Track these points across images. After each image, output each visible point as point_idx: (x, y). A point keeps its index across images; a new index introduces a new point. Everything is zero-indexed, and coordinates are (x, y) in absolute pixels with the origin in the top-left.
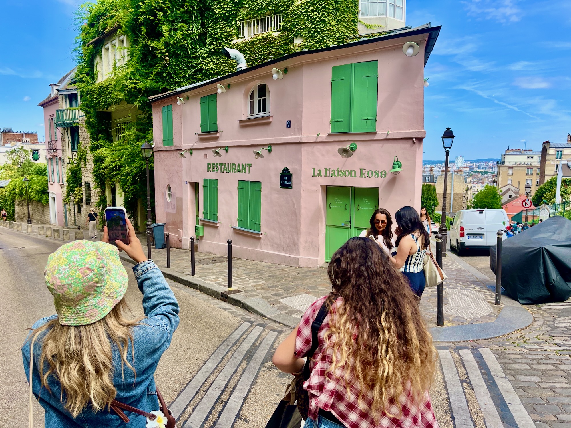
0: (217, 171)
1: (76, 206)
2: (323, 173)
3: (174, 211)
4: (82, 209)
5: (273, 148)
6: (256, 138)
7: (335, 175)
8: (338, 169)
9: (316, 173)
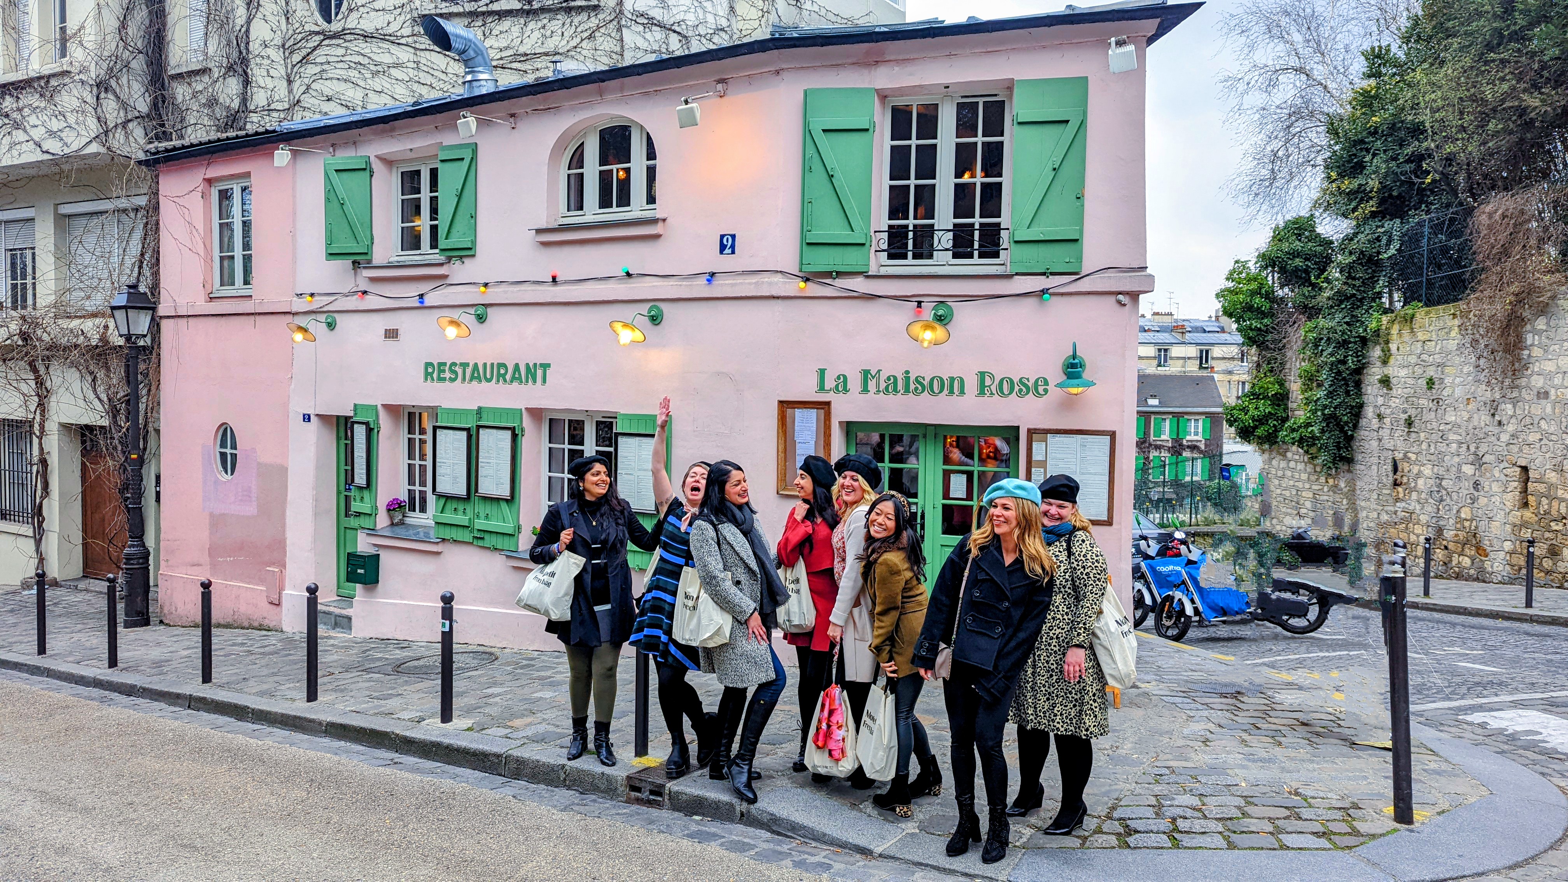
3: (251, 509)
5: (665, 308)
7: (895, 390)
8: (907, 372)
9: (830, 383)
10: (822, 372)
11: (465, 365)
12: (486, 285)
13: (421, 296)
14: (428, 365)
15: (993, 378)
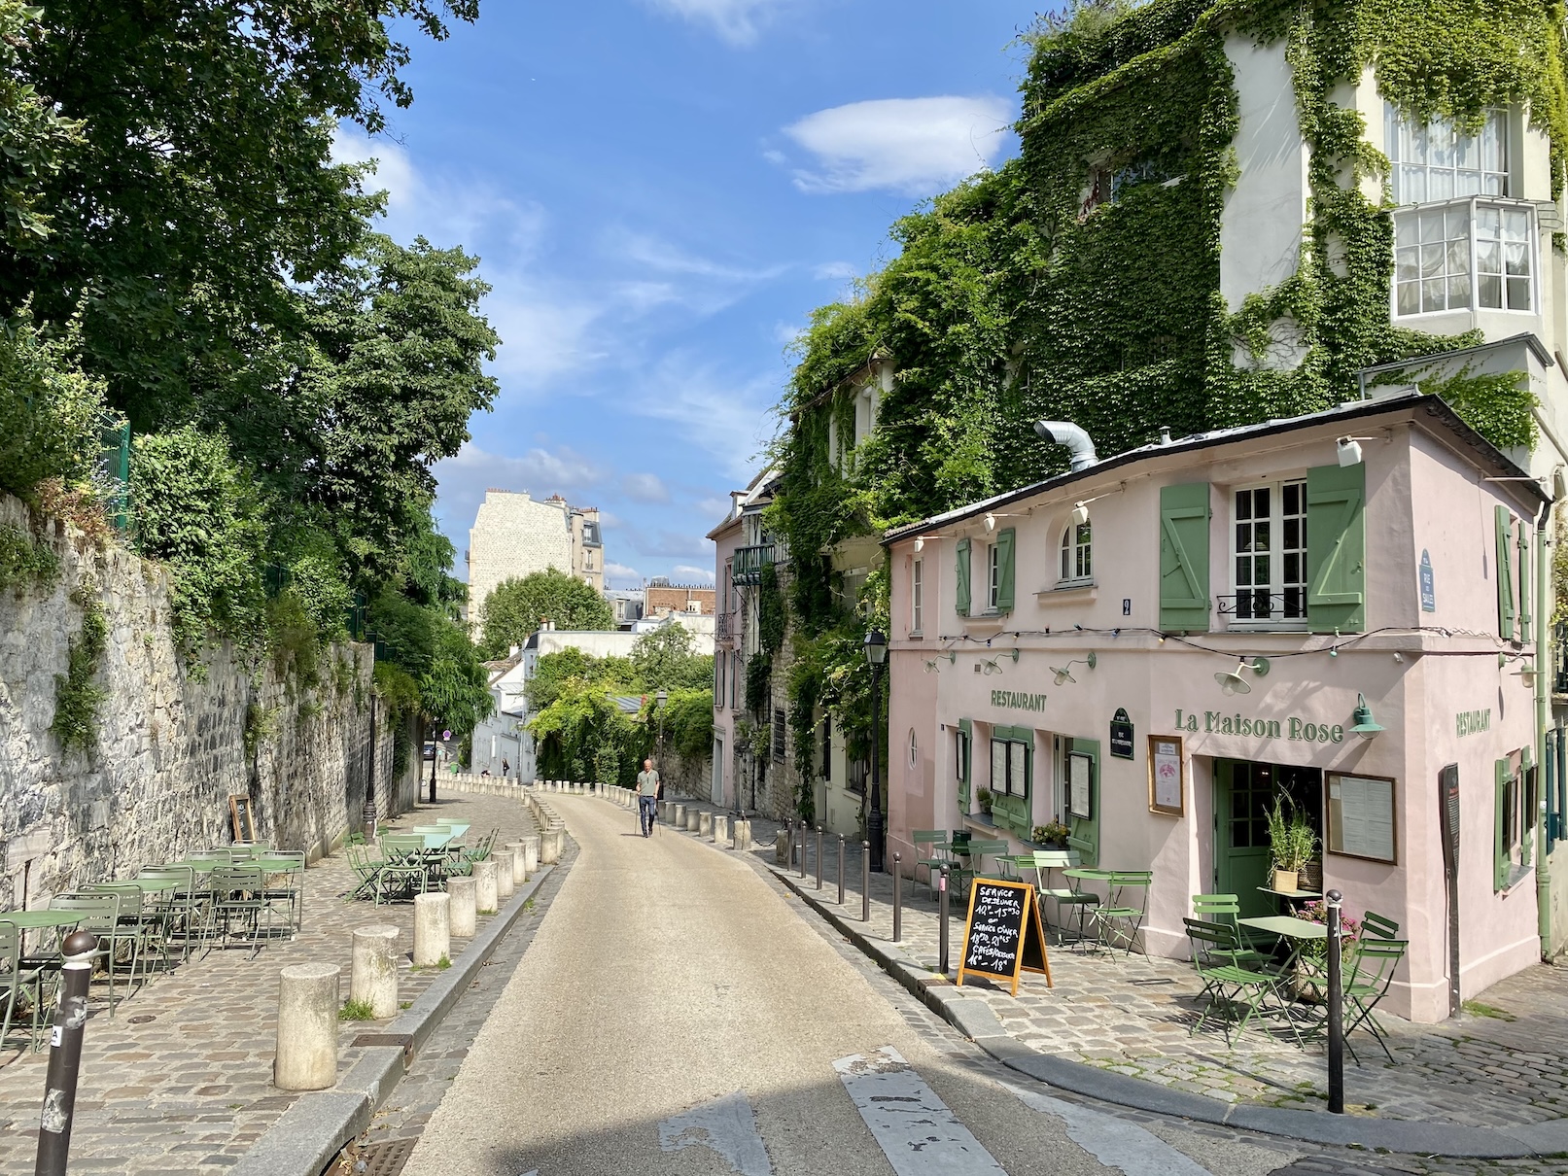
1: (757, 765)
2: (1200, 723)
3: (918, 792)
4: (767, 771)
5: (1098, 658)
7: (1230, 730)
8: (1238, 716)
9: (1184, 723)
10: (1178, 713)
11: (1009, 693)
12: (1017, 635)
13: (989, 641)
14: (994, 692)
15: (1300, 723)
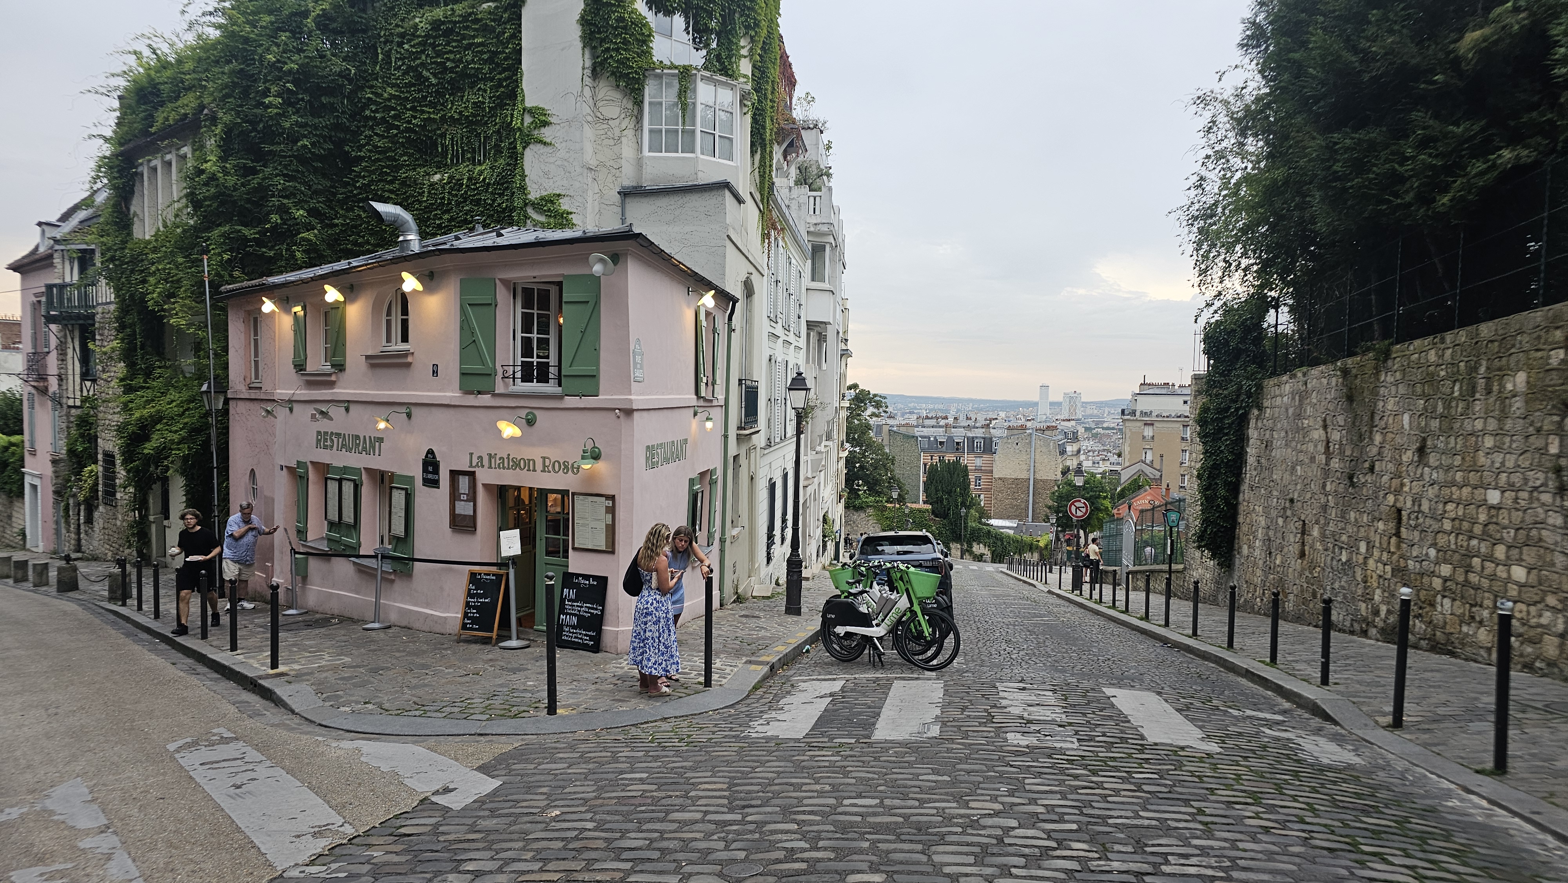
0: (332, 447)
2: (486, 462)
4: (96, 514)
5: (415, 411)
6: (391, 390)
7: (504, 466)
9: (475, 461)
10: (471, 454)
